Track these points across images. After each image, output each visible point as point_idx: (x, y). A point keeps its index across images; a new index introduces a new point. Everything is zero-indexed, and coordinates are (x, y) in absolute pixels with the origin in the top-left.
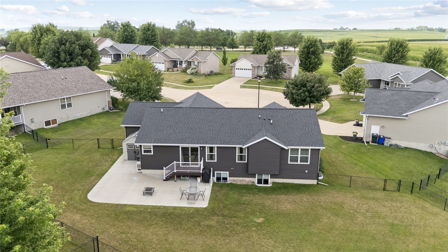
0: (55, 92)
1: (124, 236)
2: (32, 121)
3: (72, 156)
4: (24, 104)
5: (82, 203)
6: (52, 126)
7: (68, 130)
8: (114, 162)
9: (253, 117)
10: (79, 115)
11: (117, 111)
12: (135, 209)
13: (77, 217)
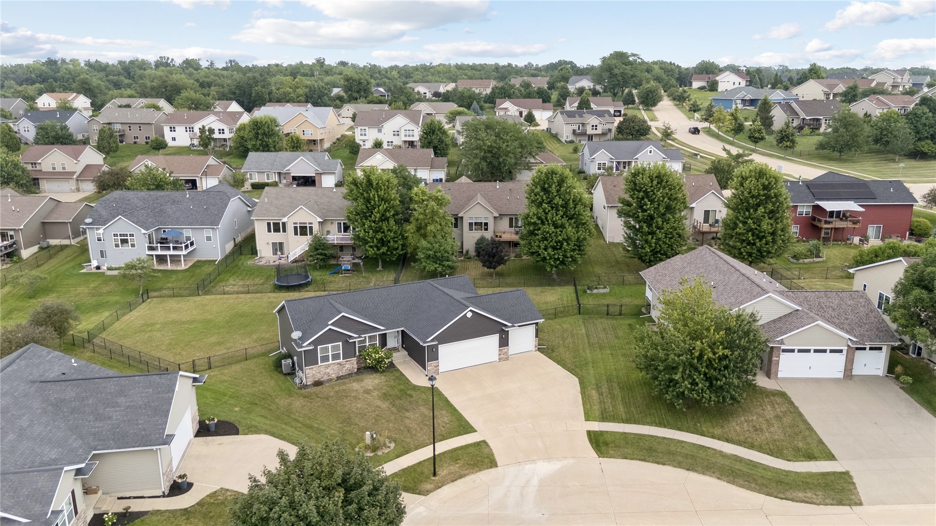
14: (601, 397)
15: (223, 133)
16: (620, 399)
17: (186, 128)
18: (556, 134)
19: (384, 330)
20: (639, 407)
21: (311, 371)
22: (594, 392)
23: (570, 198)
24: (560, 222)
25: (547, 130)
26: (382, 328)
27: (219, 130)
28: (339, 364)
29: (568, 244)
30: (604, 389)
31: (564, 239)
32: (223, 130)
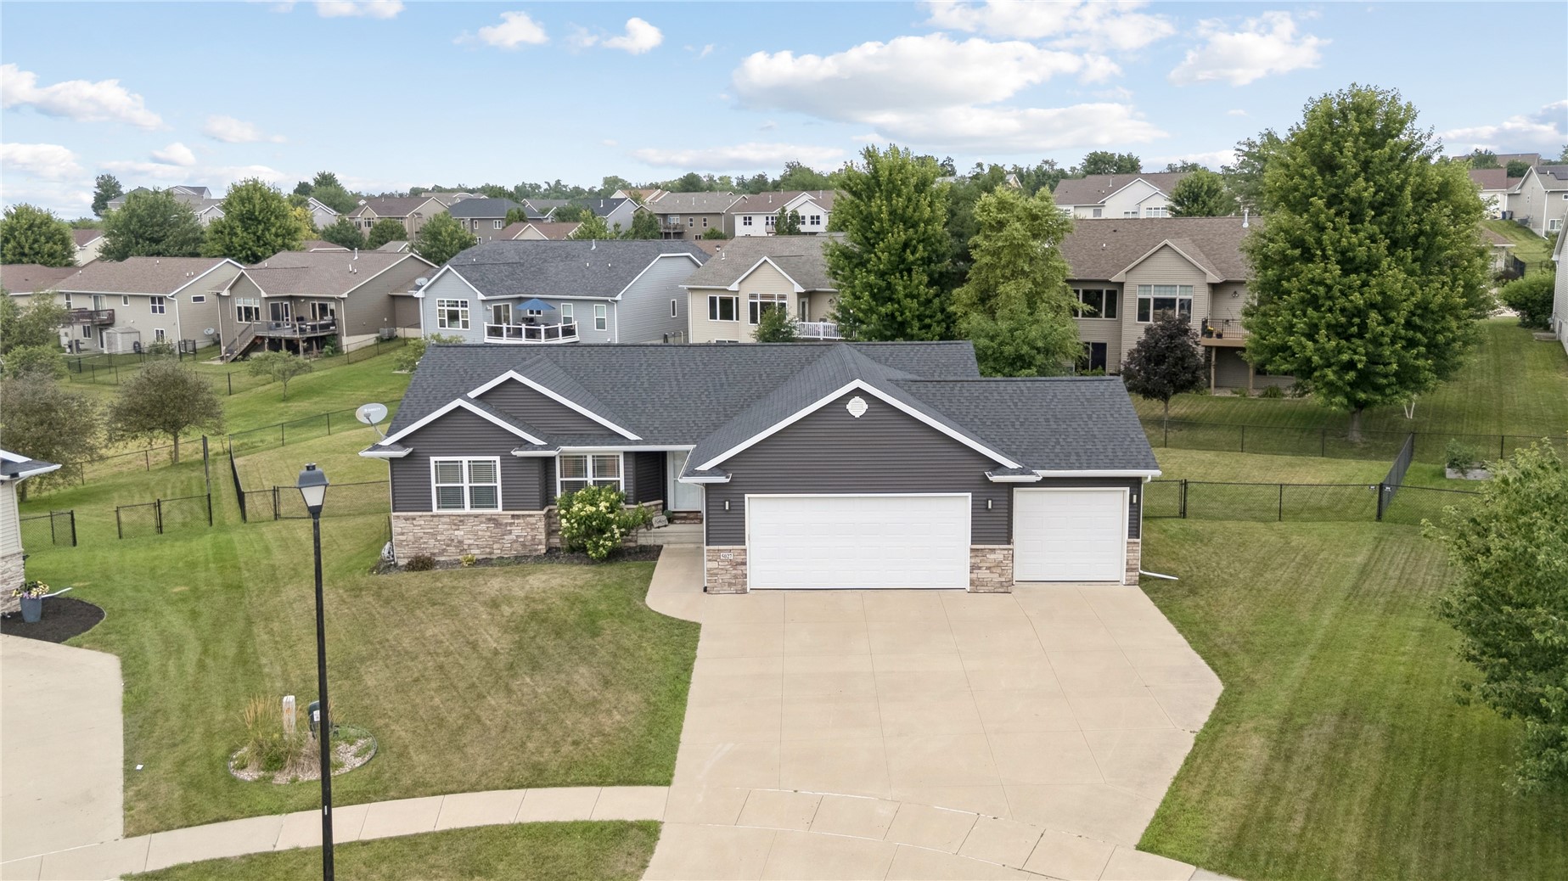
14: (1278, 766)
15: (818, 223)
16: (1365, 791)
17: (767, 218)
18: (1525, 221)
19: (637, 443)
20: (1449, 846)
21: (408, 525)
22: (1257, 741)
23: (1404, 182)
24: (1361, 253)
25: (1504, 218)
26: (632, 436)
27: (812, 218)
28: (490, 519)
29: (1388, 321)
30: (1311, 744)
31: (1373, 306)
32: (818, 217)
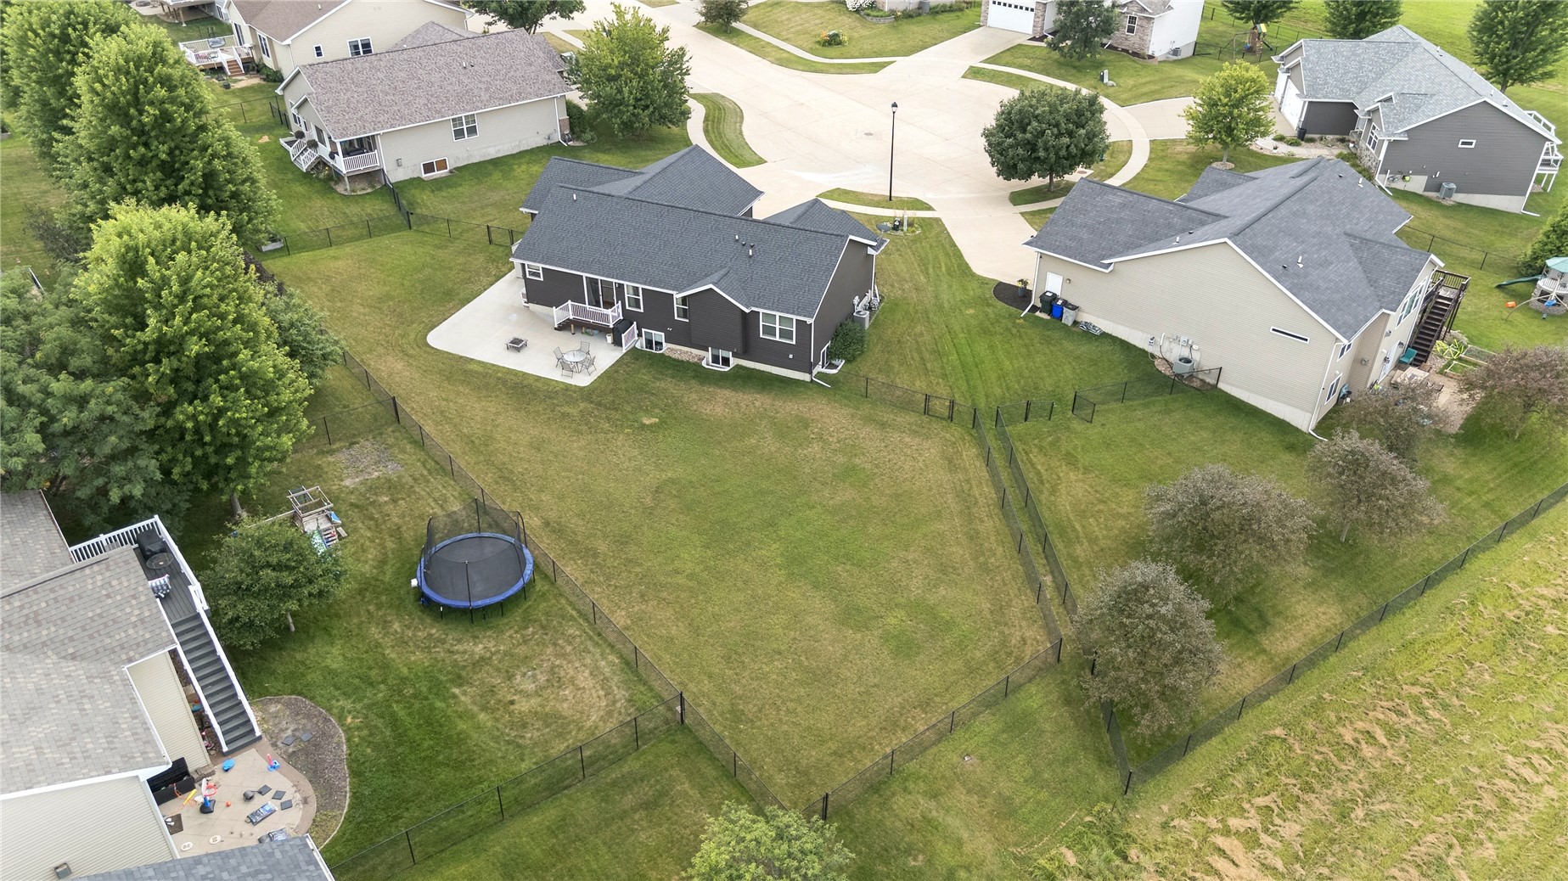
0: (443, 103)
1: (444, 403)
2: (399, 163)
3: (441, 254)
4: (381, 132)
5: (415, 346)
6: (437, 174)
7: (460, 189)
8: (498, 278)
9: (726, 236)
10: (493, 152)
11: (578, 144)
12: (481, 369)
13: (399, 366)
